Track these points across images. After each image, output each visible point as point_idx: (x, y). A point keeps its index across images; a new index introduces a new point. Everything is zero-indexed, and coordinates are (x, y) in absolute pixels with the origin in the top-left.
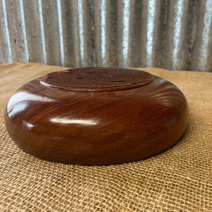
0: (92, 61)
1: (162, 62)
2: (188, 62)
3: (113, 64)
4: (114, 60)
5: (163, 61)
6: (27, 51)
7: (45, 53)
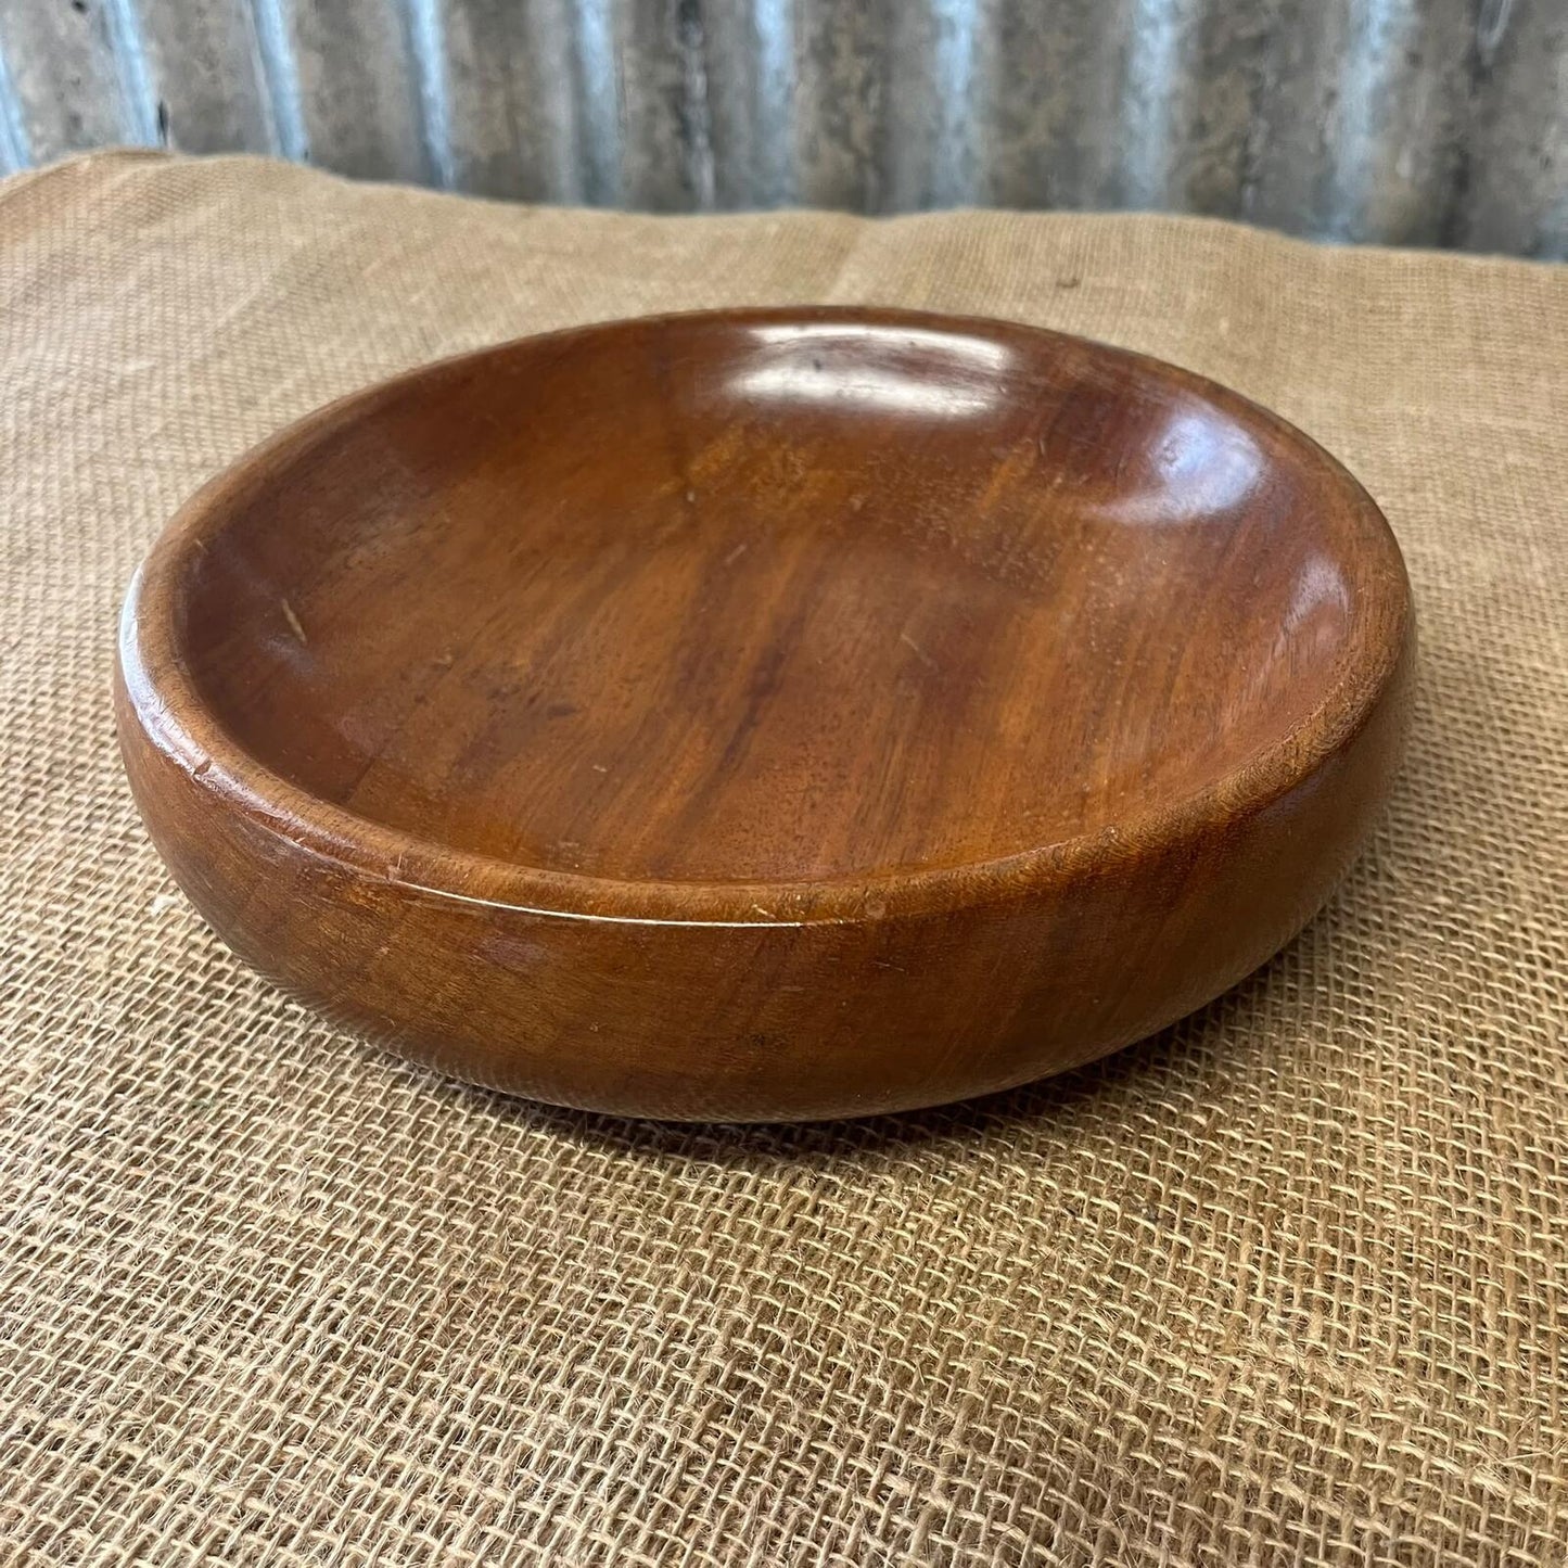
0: (684, 132)
1: (1246, 161)
2: (1453, 161)
3: (847, 159)
4: (860, 128)
5: (1256, 147)
6: (132, 40)
7: (285, 57)
